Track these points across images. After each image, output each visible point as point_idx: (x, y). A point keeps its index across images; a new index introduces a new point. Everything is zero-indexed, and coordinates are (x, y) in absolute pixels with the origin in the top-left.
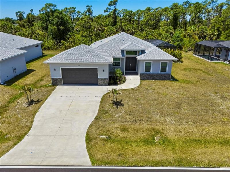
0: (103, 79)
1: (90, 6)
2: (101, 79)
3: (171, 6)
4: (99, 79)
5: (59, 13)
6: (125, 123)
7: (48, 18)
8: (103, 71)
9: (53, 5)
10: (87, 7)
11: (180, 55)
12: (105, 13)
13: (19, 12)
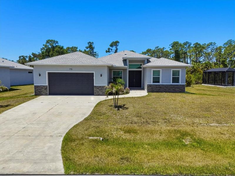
0: (100, 87)
1: (92, 42)
2: (97, 86)
3: (171, 44)
4: (95, 86)
5: (59, 48)
6: (130, 124)
7: (49, 53)
8: (101, 76)
9: (54, 41)
10: (88, 43)
11: (189, 78)
12: (107, 53)
13: (22, 56)
